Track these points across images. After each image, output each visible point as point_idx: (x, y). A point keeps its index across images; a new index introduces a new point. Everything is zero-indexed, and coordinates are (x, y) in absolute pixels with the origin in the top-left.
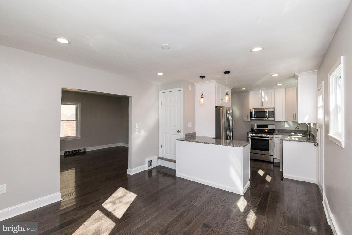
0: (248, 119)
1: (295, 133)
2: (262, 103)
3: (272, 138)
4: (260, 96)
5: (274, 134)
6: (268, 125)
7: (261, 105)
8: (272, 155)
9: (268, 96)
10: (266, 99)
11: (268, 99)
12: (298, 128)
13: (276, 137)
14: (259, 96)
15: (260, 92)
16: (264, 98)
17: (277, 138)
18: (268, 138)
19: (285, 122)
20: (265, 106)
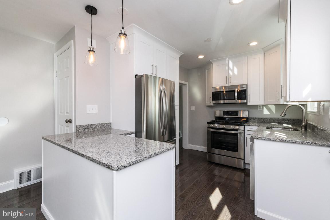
0: (210, 103)
1: (278, 123)
2: (228, 78)
3: (243, 131)
4: (227, 68)
5: (245, 124)
6: (238, 112)
7: (228, 82)
8: (242, 157)
9: (237, 68)
10: (236, 71)
11: (238, 72)
12: (285, 115)
13: (249, 130)
14: (225, 68)
15: (227, 62)
16: (233, 71)
17: (249, 132)
18: (237, 130)
19: (263, 106)
20: (234, 83)
